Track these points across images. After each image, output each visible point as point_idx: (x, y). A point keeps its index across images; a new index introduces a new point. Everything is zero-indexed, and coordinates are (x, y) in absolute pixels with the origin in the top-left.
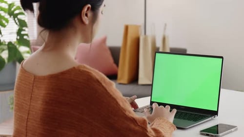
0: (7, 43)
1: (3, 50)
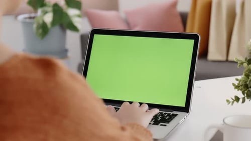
0: (52, 4)
1: (45, 13)
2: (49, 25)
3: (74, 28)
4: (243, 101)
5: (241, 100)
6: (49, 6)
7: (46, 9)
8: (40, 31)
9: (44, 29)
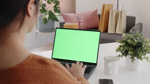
0: (49, 11)
1: (46, 14)
2: (47, 19)
3: (57, 20)
4: (122, 57)
5: (121, 56)
6: (48, 12)
7: (46, 13)
8: (44, 21)
9: (45, 21)
